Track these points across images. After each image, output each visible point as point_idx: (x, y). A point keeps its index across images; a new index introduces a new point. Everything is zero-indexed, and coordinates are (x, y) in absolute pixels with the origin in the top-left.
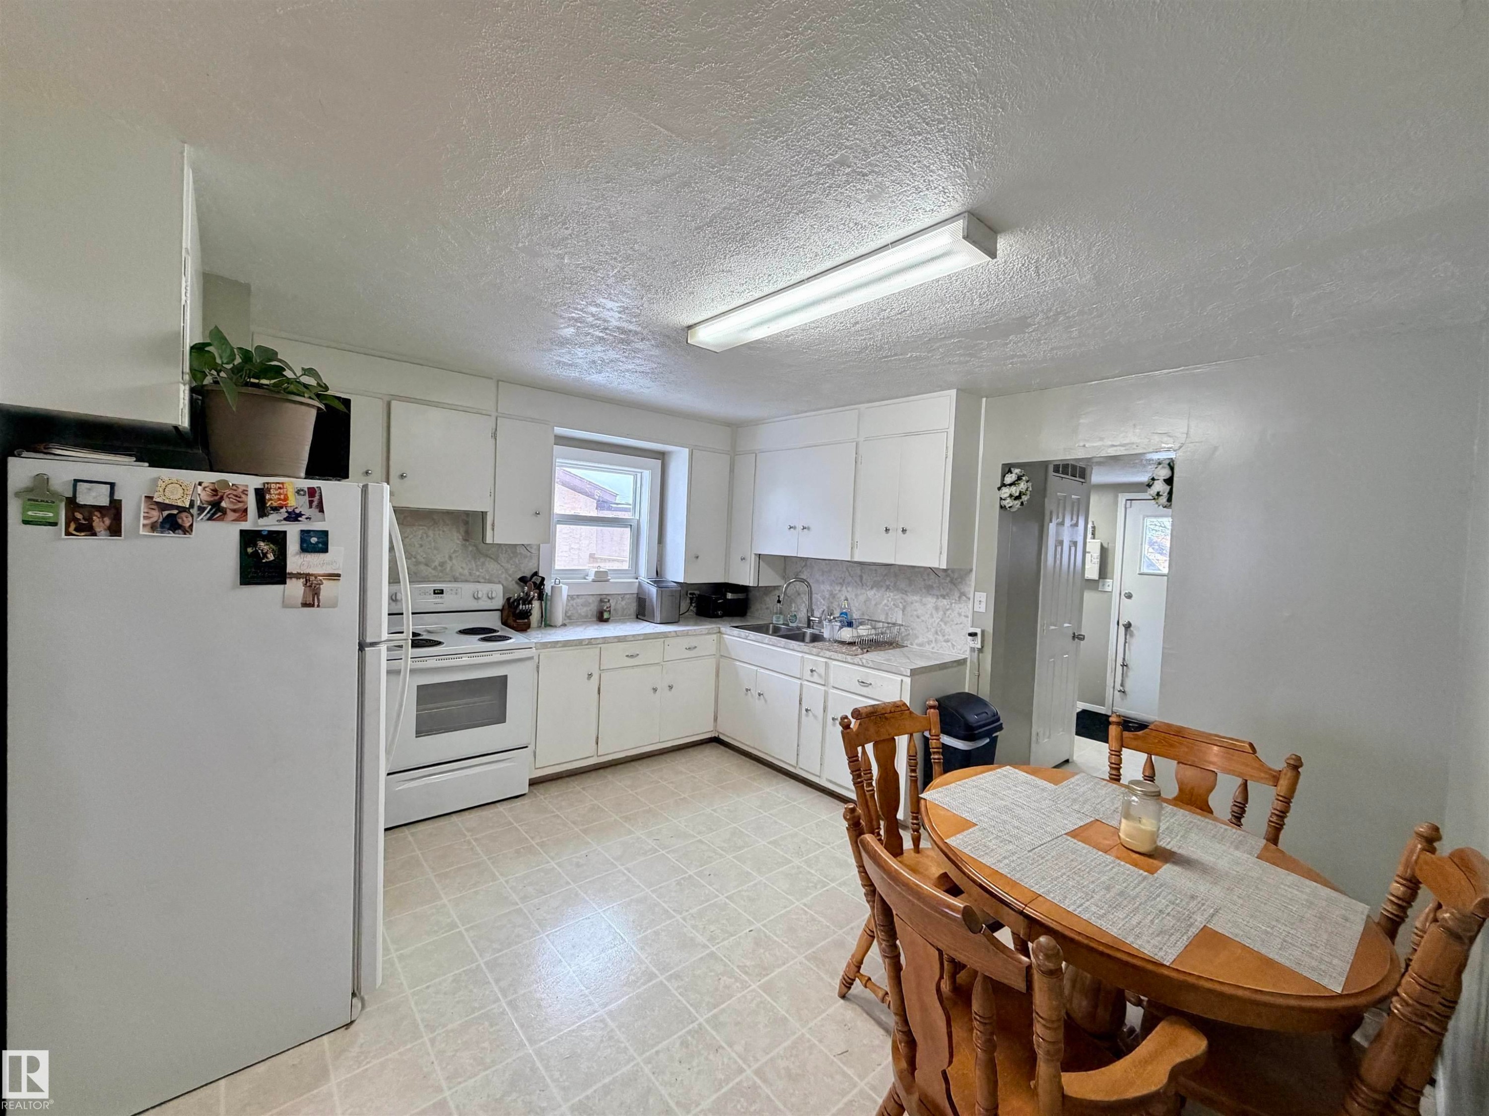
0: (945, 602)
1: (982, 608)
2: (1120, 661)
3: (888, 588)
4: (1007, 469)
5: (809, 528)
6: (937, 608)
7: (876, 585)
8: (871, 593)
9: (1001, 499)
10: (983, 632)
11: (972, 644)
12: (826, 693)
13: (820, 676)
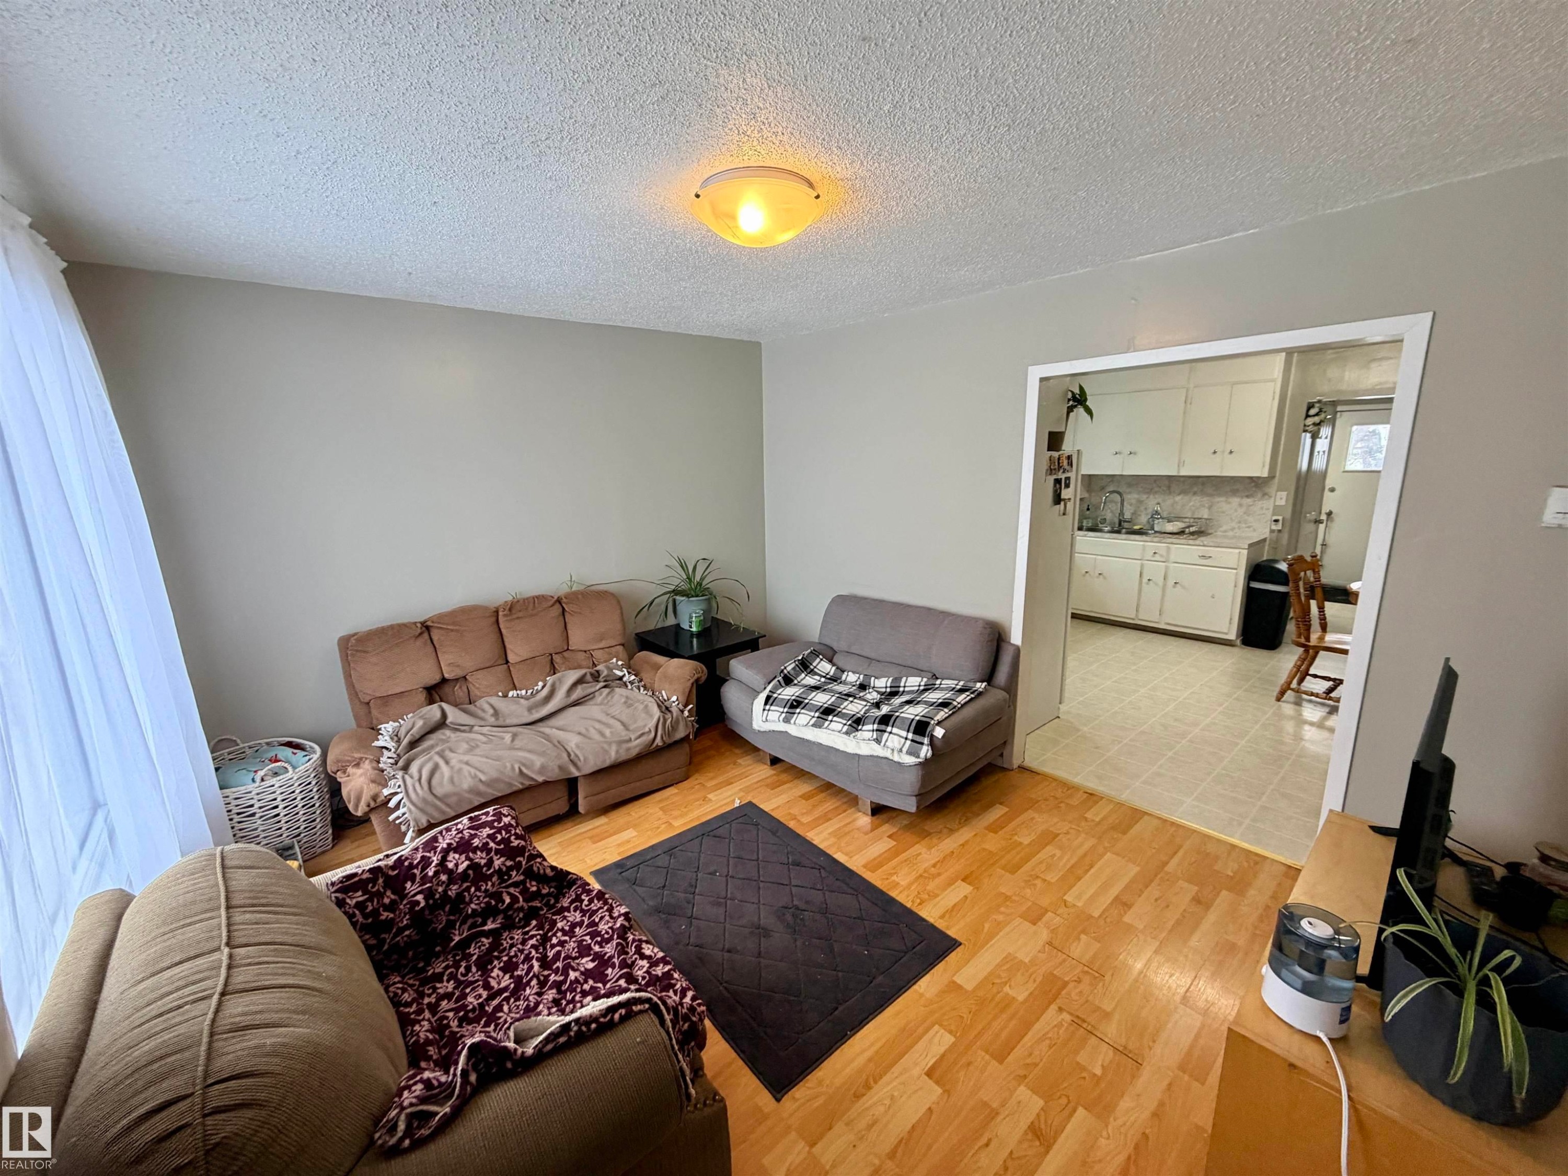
0: (1249, 501)
1: (1283, 503)
2: (1320, 541)
3: (1195, 493)
4: (1310, 406)
5: (1135, 453)
6: (1241, 505)
7: (1183, 492)
8: (1178, 498)
9: (1305, 426)
10: (1283, 519)
11: (1274, 527)
12: (1167, 568)
13: (1161, 556)
